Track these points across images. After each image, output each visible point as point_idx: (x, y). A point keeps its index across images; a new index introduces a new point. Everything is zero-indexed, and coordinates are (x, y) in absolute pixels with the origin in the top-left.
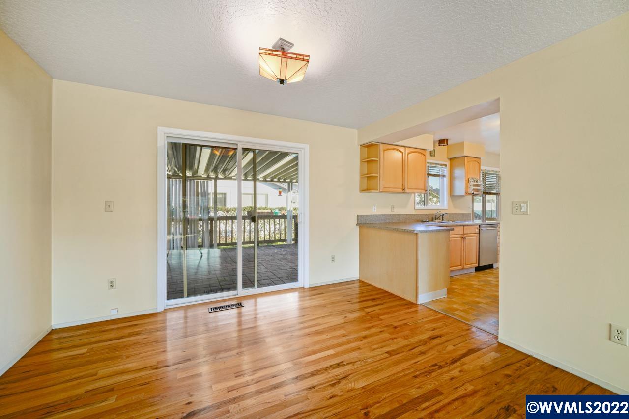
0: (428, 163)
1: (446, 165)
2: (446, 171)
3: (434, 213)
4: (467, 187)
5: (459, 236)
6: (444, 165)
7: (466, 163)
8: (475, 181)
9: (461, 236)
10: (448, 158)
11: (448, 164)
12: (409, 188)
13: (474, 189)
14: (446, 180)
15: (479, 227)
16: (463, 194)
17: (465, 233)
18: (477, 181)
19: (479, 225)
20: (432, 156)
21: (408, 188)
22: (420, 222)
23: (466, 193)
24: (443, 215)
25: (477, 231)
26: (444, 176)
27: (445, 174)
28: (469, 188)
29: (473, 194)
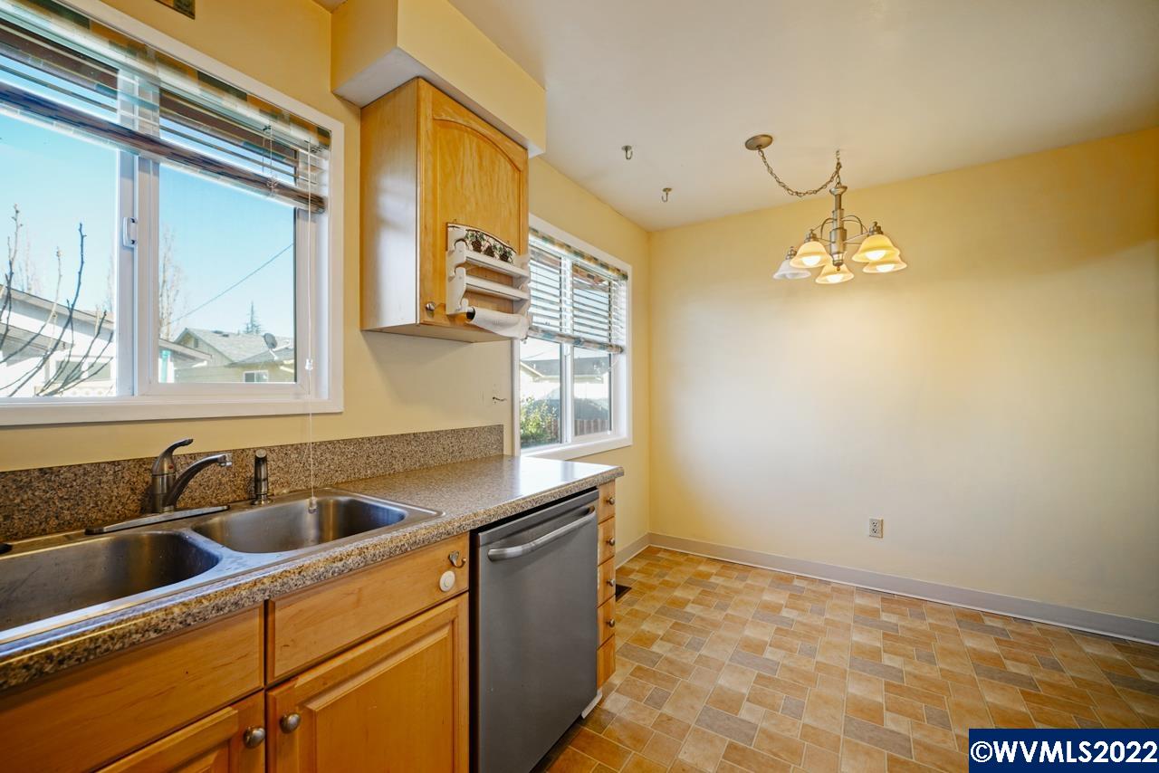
4: (433, 279)
7: (425, 122)
10: (343, 100)
11: (339, 129)
15: (474, 546)
18: (504, 258)
19: (474, 535)
23: (430, 310)
25: (452, 579)
26: (319, 204)
27: (325, 192)
28: (451, 279)
29: (471, 315)
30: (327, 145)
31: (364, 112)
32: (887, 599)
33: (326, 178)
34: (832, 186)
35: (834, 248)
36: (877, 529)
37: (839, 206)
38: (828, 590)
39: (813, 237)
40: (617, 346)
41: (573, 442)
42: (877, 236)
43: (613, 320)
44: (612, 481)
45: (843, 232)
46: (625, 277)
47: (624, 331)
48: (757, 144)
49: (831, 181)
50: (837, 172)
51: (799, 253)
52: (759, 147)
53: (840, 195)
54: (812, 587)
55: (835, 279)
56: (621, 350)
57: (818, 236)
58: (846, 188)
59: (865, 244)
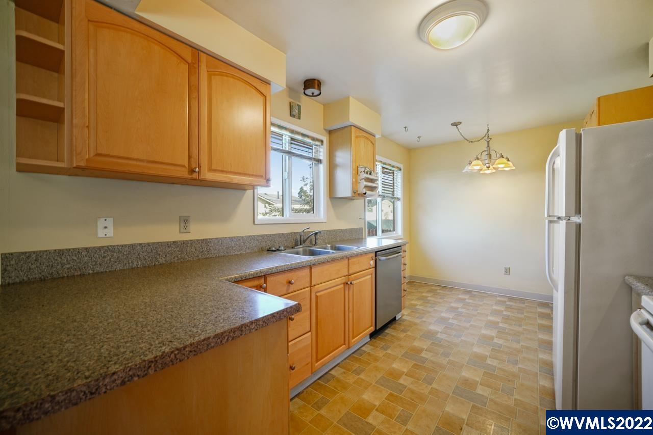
0: (273, 124)
1: (322, 141)
2: (322, 153)
3: (299, 229)
4: (355, 183)
5: (339, 281)
6: (318, 140)
7: (353, 138)
8: (367, 173)
9: (344, 279)
10: (325, 130)
11: (325, 139)
12: (214, 167)
13: (366, 187)
14: (322, 169)
15: (376, 256)
16: (348, 194)
17: (351, 272)
18: (370, 174)
19: (376, 252)
20: (294, 116)
21: (211, 170)
22: (266, 253)
23: (354, 192)
24: (316, 234)
25: (372, 263)
26: (320, 161)
27: (321, 158)
28: (359, 183)
29: (365, 194)
30: (322, 144)
31: (330, 132)
32: (511, 299)
33: (322, 154)
34: (486, 138)
35: (486, 162)
36: (507, 271)
37: (489, 146)
38: (486, 295)
39: (478, 159)
40: (397, 198)
41: (382, 236)
42: (502, 159)
43: (395, 187)
44: (405, 245)
45: (490, 155)
46: (400, 170)
47: (400, 191)
48: (455, 124)
49: (485, 136)
50: (488, 133)
51: (472, 164)
52: (456, 125)
53: (489, 142)
54: (480, 294)
55: (488, 172)
56: (399, 199)
57: (479, 158)
58: (491, 139)
59: (497, 161)
